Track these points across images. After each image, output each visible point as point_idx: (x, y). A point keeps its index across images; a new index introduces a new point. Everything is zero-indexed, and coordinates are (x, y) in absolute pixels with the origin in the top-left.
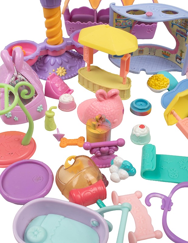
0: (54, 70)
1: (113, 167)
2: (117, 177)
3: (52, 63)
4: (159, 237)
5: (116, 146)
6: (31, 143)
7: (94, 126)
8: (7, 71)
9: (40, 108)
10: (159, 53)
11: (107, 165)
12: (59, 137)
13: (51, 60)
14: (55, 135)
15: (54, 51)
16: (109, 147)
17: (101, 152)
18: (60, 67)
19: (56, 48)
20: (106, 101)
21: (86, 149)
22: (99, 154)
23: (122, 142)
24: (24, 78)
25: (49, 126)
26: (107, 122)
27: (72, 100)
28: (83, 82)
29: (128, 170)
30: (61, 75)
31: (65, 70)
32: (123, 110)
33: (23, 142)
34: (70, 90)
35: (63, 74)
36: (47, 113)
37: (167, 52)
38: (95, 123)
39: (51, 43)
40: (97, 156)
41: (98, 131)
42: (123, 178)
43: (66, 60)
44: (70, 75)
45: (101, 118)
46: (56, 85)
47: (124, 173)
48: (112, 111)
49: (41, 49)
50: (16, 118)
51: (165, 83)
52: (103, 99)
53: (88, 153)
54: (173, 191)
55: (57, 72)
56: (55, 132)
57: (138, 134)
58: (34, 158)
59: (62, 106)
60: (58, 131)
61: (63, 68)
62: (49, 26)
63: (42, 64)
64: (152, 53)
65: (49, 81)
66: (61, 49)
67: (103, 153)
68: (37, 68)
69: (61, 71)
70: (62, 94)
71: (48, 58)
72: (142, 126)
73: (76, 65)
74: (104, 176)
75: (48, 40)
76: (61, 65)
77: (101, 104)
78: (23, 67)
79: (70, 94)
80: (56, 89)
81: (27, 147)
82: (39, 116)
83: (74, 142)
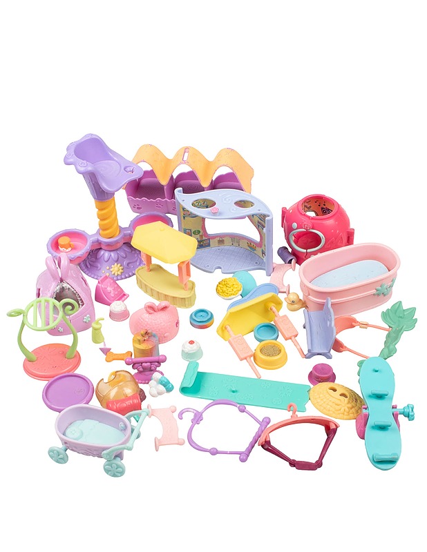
0: (108, 268)
1: (152, 382)
2: (155, 392)
3: (106, 259)
4: (181, 443)
5: (158, 362)
6: (75, 356)
7: (139, 340)
8: (52, 280)
9: (87, 319)
10: (244, 244)
11: (147, 381)
12: (106, 351)
13: (105, 254)
14: (101, 349)
15: (108, 245)
16: (150, 362)
17: (143, 368)
18: (116, 264)
19: (111, 243)
20: (155, 313)
21: (128, 364)
22: (141, 369)
23: (164, 358)
24: (70, 287)
25: (97, 338)
26: (154, 336)
27: (123, 309)
28: (141, 285)
29: (164, 386)
30: (116, 275)
31: (122, 267)
32: (177, 323)
33: (67, 356)
34: (124, 295)
35: (119, 273)
36: (94, 325)
37: (252, 244)
38: (140, 338)
39: (104, 236)
40: (140, 372)
41: (143, 347)
42: (160, 394)
43: (122, 254)
44: (127, 273)
45: (147, 333)
46: (109, 289)
47: (162, 388)
48: (162, 324)
49: (93, 242)
50: (61, 329)
51: (235, 290)
52: (152, 311)
53: (129, 368)
54: (207, 408)
55: (111, 270)
56: (102, 346)
57: (186, 350)
58: (78, 372)
59: (112, 315)
60: (105, 345)
61: (119, 265)
62: (102, 218)
63: (94, 259)
64: (235, 244)
65: (100, 285)
66: (117, 242)
67: (145, 369)
68: (88, 264)
69: (116, 269)
70: (113, 301)
71: (102, 252)
72: (192, 342)
73: (137, 261)
74: (142, 391)
75: (101, 231)
76: (117, 261)
77: (150, 316)
78: (69, 274)
79: (123, 301)
80: (108, 294)
81: (71, 361)
82: (86, 326)
83: (120, 357)
